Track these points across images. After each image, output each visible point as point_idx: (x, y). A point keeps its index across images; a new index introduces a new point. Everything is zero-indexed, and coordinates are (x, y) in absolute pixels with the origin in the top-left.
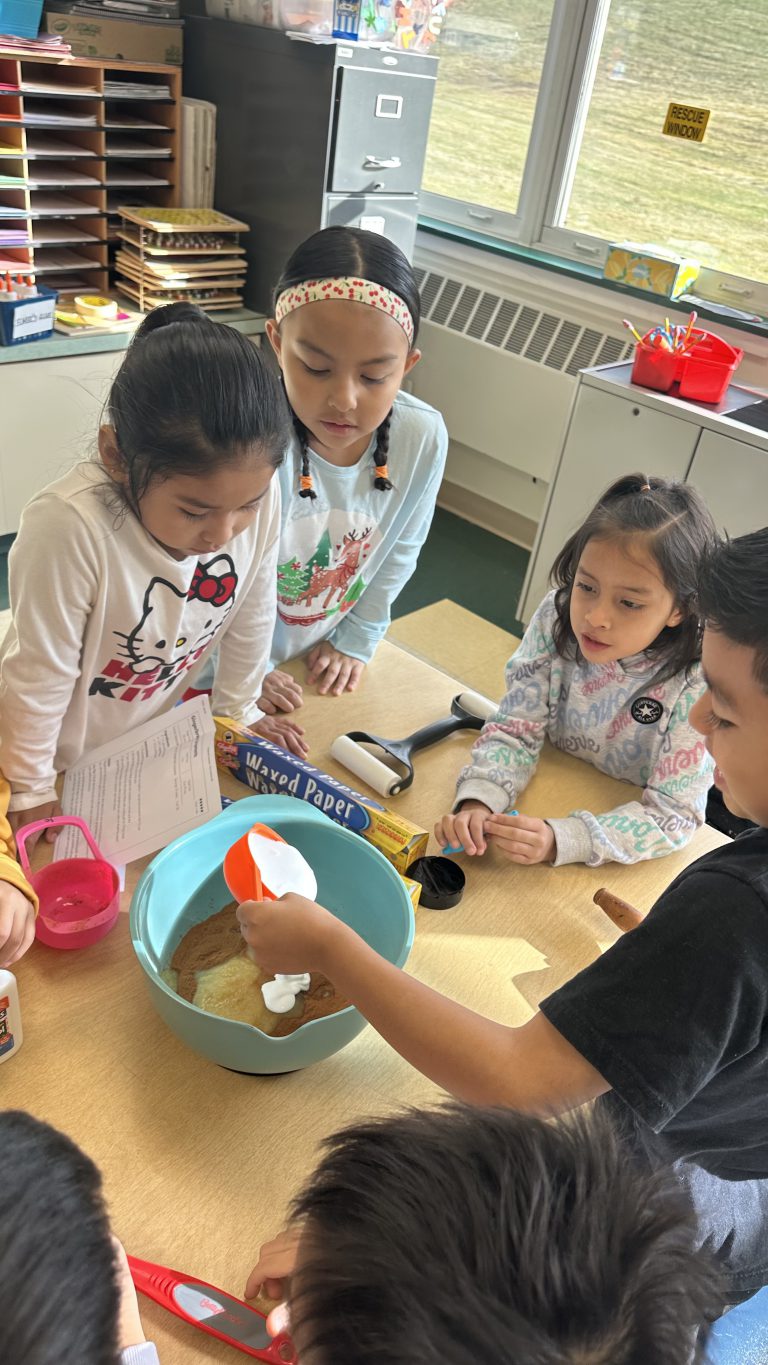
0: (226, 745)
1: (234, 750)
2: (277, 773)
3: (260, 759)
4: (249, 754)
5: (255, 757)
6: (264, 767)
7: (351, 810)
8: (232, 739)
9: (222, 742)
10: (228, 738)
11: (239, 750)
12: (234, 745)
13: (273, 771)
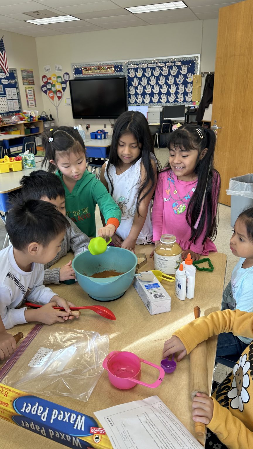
0: (98, 433)
1: (93, 430)
2: (64, 420)
3: (75, 427)
4: (83, 429)
5: (79, 428)
6: (73, 423)
7: (22, 408)
8: (95, 437)
9: (101, 434)
10: (97, 438)
11: (90, 430)
12: (93, 434)
13: (67, 421)
